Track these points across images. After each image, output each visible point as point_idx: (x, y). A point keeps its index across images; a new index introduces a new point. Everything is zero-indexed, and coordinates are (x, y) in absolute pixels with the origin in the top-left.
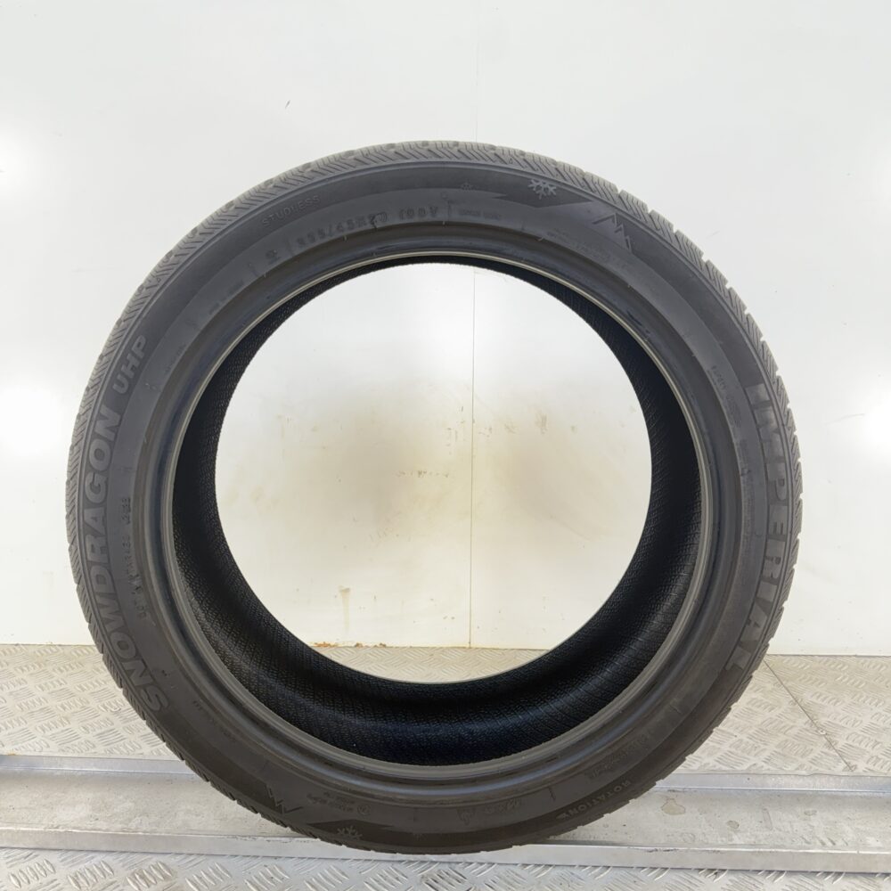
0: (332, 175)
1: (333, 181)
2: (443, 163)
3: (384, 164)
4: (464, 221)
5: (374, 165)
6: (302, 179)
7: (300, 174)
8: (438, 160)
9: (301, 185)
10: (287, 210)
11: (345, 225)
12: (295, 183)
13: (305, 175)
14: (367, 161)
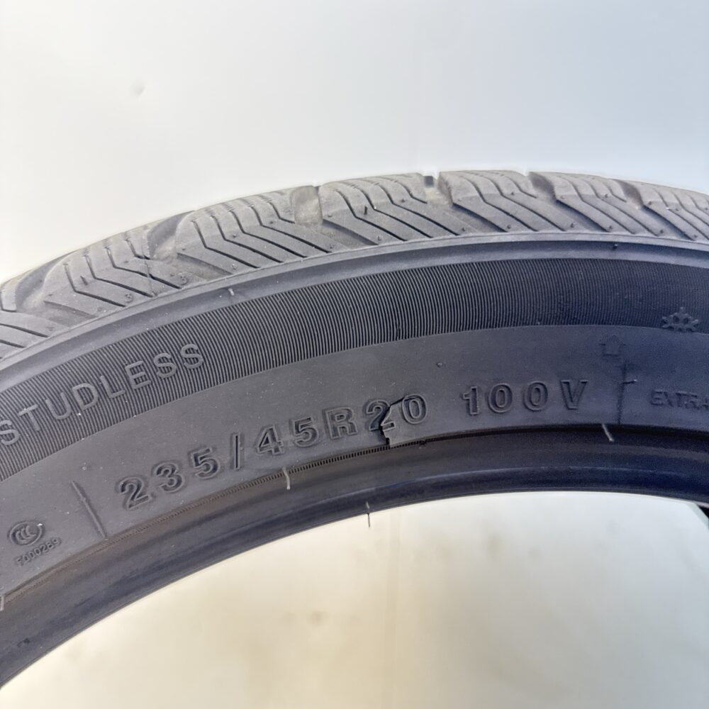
0: (250, 275)
1: (254, 295)
2: (612, 246)
3: (426, 243)
4: (663, 424)
5: (391, 246)
6: (143, 284)
7: (139, 265)
8: (597, 236)
9: (140, 304)
10: (85, 393)
11: (288, 438)
12: (118, 294)
13: (157, 269)
14: (367, 232)
